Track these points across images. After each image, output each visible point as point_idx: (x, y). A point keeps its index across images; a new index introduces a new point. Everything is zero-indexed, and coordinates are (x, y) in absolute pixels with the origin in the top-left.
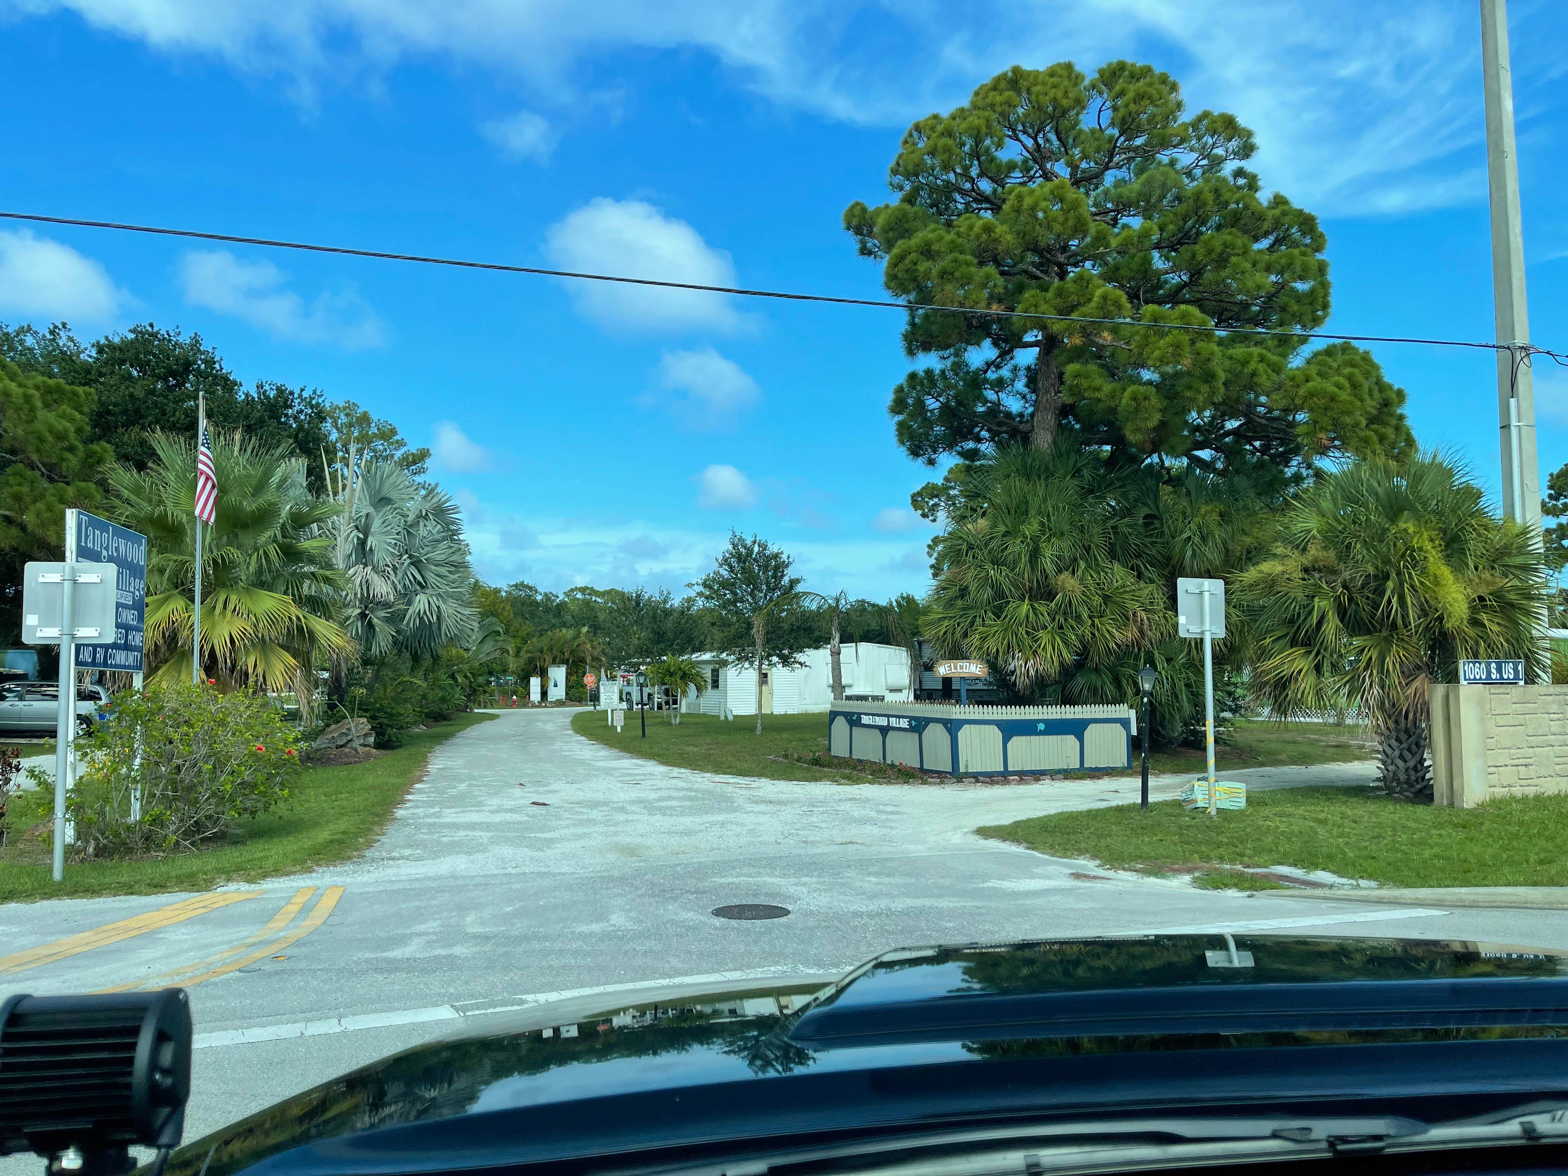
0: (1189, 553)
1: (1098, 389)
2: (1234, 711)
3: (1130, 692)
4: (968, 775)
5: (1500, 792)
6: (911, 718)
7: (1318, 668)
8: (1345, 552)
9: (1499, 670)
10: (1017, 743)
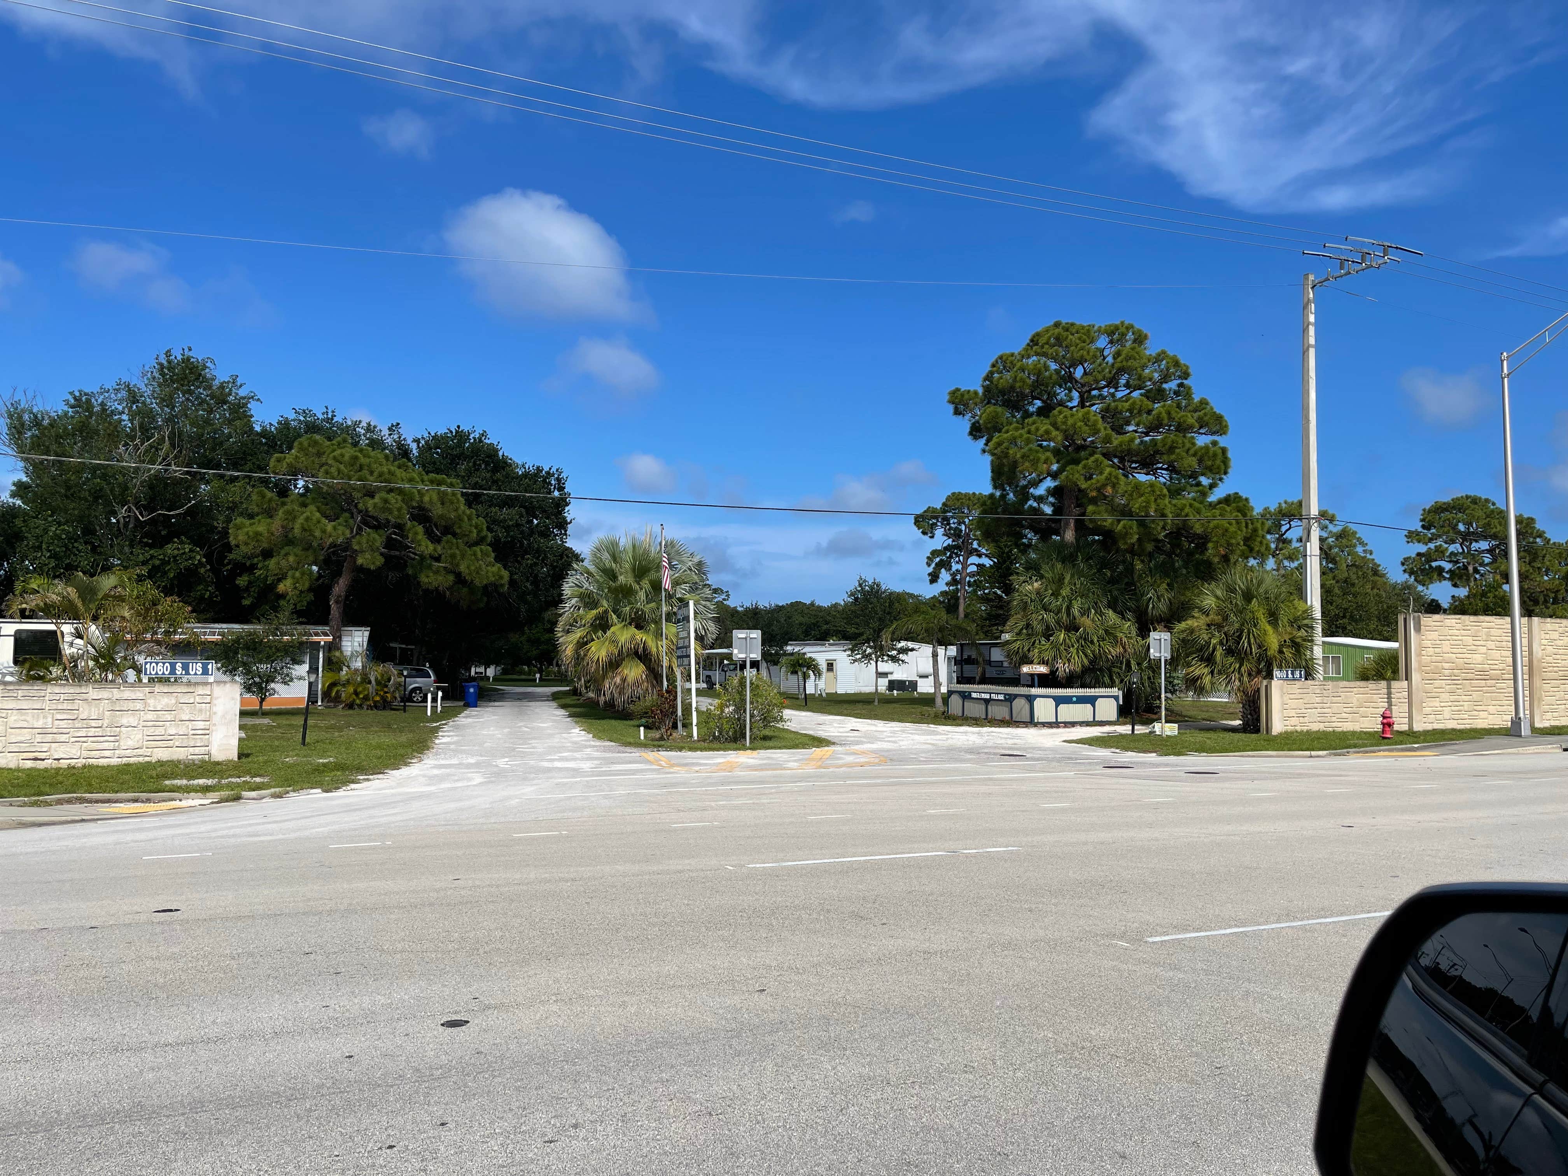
0: (1151, 606)
1: (1105, 520)
2: (1172, 693)
3: (1117, 681)
4: (1039, 723)
5: (1290, 728)
6: (1005, 694)
7: (1212, 672)
8: (1226, 618)
9: (1293, 674)
10: (1062, 707)
